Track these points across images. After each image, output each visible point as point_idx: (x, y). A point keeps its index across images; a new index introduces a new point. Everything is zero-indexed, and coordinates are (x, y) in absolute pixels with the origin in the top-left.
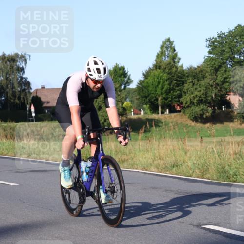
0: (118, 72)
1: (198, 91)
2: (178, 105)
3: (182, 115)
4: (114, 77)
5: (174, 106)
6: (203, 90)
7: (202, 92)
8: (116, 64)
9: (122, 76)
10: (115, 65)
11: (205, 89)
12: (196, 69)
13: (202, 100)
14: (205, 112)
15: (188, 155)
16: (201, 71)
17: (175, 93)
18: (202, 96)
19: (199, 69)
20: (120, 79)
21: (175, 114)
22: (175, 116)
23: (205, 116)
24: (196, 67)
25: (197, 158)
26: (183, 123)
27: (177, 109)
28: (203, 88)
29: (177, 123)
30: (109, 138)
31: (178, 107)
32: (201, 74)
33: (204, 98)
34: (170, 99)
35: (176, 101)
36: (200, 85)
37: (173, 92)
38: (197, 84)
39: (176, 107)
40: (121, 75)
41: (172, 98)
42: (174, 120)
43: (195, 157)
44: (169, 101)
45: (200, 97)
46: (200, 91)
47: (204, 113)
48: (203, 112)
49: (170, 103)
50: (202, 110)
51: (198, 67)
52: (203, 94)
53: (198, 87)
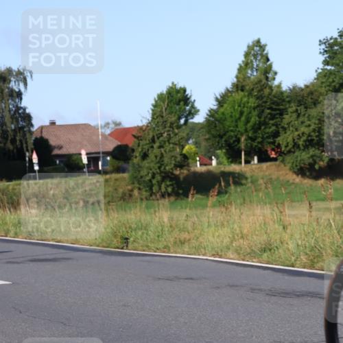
0: (175, 96)
1: (306, 126)
2: (273, 150)
3: (279, 166)
4: (168, 105)
5: (267, 151)
6: (315, 124)
7: (313, 127)
8: (173, 83)
9: (182, 103)
10: (171, 85)
11: (317, 122)
12: (302, 90)
13: (312, 140)
14: (317, 160)
15: (288, 231)
16: (311, 93)
17: (267, 130)
18: (313, 134)
19: (308, 90)
20: (177, 107)
21: (269, 164)
22: (267, 167)
23: (317, 167)
24: (302, 86)
25: (303, 236)
26: (281, 178)
27: (272, 156)
28: (313, 121)
29: (271, 179)
30: (159, 205)
31: (273, 153)
32: (312, 98)
33: (317, 136)
34: (260, 140)
35: (270, 143)
36: (309, 115)
37: (265, 128)
38: (304, 115)
39: (269, 152)
40: (180, 101)
41: (262, 138)
42: (267, 173)
43: (301, 234)
44: (259, 143)
45: (309, 135)
46: (309, 126)
47: (315, 162)
48: (313, 160)
49: (260, 146)
50: (312, 156)
51: (307, 87)
52: (314, 130)
53: (306, 119)
